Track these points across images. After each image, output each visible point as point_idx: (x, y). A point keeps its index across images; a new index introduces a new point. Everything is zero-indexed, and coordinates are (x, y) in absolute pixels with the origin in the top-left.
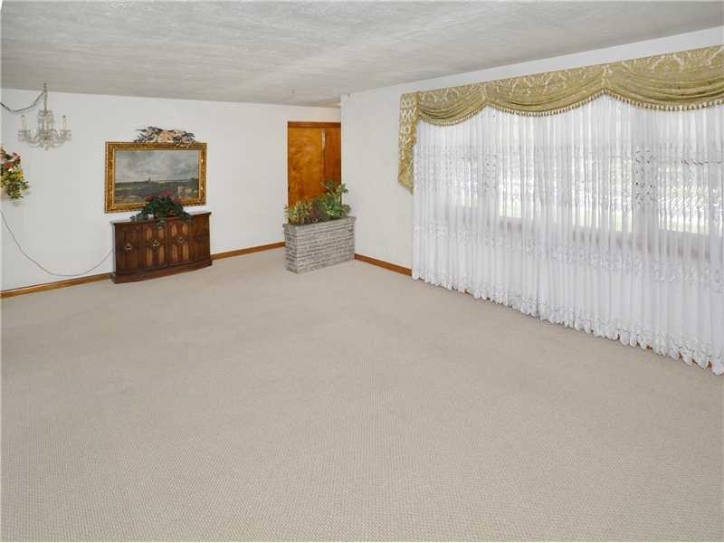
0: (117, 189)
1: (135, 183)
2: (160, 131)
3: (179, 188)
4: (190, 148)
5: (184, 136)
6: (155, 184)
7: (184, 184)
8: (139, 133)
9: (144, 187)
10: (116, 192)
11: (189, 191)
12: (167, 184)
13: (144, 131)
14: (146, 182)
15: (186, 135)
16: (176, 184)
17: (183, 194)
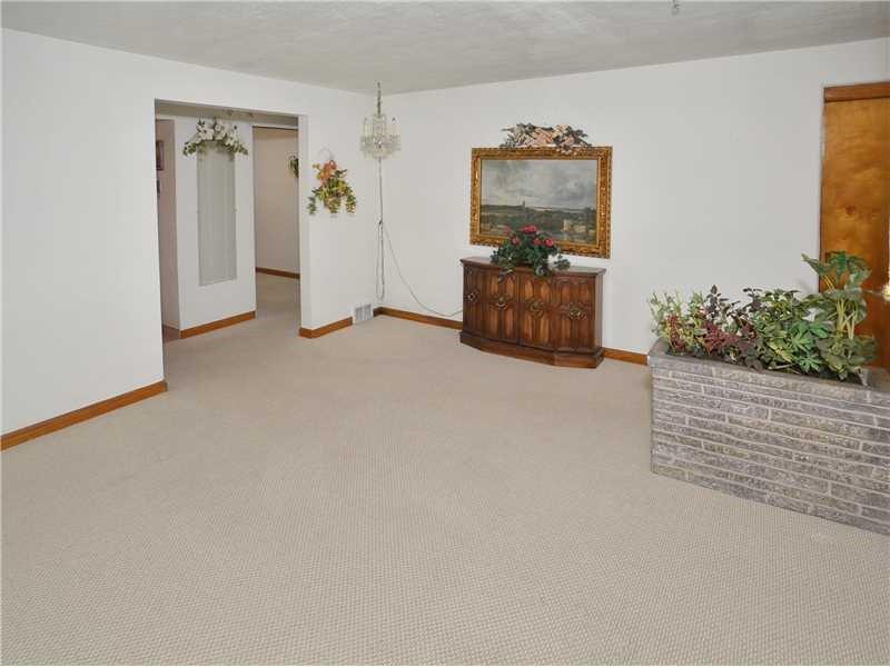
0: (483, 213)
1: (505, 207)
2: (534, 128)
3: (565, 222)
4: (581, 156)
5: (567, 135)
6: (530, 212)
7: (572, 216)
8: (506, 135)
9: (517, 214)
10: (481, 217)
11: (581, 229)
12: (548, 214)
13: (512, 130)
14: (519, 208)
15: (570, 132)
16: (562, 215)
17: (571, 233)
